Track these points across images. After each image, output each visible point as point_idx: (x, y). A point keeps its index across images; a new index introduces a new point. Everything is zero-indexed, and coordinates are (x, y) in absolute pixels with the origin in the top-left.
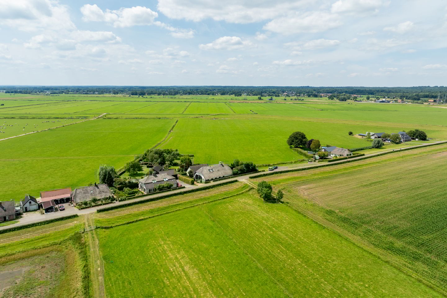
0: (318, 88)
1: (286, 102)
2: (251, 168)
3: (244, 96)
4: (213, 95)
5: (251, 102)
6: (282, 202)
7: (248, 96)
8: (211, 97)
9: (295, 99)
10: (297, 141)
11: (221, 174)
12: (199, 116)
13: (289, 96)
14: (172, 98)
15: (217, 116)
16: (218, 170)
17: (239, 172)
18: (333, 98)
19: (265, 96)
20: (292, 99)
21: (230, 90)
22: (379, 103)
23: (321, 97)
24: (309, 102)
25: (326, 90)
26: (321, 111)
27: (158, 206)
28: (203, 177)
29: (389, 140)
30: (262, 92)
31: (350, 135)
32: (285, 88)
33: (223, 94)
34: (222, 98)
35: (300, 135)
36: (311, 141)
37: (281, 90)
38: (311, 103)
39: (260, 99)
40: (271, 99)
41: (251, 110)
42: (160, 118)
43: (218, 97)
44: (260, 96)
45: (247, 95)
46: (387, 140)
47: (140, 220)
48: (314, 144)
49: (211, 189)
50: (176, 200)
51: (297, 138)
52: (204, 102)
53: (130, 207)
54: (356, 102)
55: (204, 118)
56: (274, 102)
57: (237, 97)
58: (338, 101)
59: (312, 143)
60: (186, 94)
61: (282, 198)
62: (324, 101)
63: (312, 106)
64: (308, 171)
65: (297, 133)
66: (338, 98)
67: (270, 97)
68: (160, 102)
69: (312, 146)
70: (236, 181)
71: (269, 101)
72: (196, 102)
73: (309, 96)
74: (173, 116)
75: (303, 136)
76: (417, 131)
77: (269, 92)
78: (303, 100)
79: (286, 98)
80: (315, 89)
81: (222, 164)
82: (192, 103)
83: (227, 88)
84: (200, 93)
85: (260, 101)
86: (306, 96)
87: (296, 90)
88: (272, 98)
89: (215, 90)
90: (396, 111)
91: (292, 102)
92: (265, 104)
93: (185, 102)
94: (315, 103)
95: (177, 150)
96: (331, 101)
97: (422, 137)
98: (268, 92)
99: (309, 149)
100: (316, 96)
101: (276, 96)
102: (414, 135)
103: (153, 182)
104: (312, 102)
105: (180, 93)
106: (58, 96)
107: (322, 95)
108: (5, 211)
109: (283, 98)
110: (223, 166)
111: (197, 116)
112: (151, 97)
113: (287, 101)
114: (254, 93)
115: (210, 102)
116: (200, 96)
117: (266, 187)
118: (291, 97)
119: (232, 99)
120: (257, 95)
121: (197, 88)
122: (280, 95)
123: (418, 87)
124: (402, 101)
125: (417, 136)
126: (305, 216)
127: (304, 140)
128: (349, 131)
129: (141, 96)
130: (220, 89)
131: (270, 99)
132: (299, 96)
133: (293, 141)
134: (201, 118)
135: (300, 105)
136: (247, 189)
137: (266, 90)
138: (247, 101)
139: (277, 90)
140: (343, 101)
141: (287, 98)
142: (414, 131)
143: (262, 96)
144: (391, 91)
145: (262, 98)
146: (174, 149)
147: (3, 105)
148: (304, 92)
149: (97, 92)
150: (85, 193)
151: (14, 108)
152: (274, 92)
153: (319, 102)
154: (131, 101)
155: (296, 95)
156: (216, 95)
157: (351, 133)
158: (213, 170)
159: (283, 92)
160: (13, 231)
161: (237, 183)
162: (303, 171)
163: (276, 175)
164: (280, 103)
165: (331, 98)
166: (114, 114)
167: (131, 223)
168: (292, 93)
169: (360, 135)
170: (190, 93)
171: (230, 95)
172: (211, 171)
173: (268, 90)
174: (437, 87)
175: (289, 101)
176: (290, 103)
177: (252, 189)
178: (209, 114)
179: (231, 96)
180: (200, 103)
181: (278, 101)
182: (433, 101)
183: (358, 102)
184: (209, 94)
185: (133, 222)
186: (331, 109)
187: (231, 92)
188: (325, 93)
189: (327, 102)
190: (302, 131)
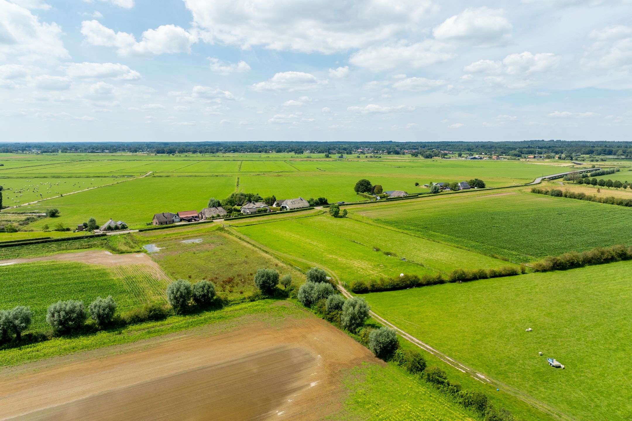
0: (403, 144)
1: (359, 160)
2: (323, 201)
3: (306, 153)
4: (266, 152)
5: (317, 160)
6: (346, 217)
7: (312, 154)
8: (263, 155)
9: (371, 156)
10: (363, 187)
11: (300, 205)
12: (260, 173)
13: (364, 154)
14: (215, 156)
15: (280, 173)
16: (299, 203)
17: (315, 204)
18: (418, 155)
19: (334, 154)
20: (367, 157)
21: (286, 146)
22: (470, 160)
23: (404, 154)
24: (387, 159)
25: (413, 146)
26: (397, 168)
27: (262, 219)
28: (288, 207)
29: (449, 188)
30: (329, 149)
31: (416, 186)
32: (360, 143)
33: (279, 151)
34: (279, 156)
35: (365, 182)
36: (375, 187)
37: (355, 146)
38: (389, 161)
39: (327, 156)
40: (342, 157)
41: (317, 168)
42: (217, 176)
43: (273, 155)
44: (327, 153)
45: (311, 152)
46: (447, 188)
47: (254, 225)
48: (377, 188)
49: (296, 213)
50: (273, 217)
51: (362, 185)
52: (258, 161)
53: (244, 219)
54: (444, 159)
55: (266, 175)
56: (345, 160)
57: (297, 155)
58: (423, 158)
59: (376, 188)
60: (229, 152)
61: (346, 215)
62: (406, 159)
63: (389, 163)
64: (368, 204)
65: (363, 181)
66: (422, 155)
67: (340, 155)
68: (202, 161)
69: (375, 190)
70: (313, 208)
71: (338, 158)
72: (248, 160)
73: (389, 153)
74: (231, 174)
75: (368, 183)
76: (476, 180)
77: (339, 149)
78: (380, 157)
79: (359, 156)
80: (398, 144)
81: (301, 199)
82: (243, 162)
83: (283, 144)
84: (249, 150)
85: (327, 159)
86: (385, 154)
87: (374, 146)
88: (342, 155)
89: (266, 147)
90: (482, 167)
91: (366, 160)
92: (333, 162)
93: (234, 161)
94: (394, 161)
95: (258, 194)
96: (414, 158)
97: (481, 185)
98: (337, 149)
99: (373, 193)
100: (397, 153)
101: (347, 153)
102: (474, 184)
103: (253, 207)
104: (390, 159)
105: (221, 150)
106: (56, 155)
107: (407, 151)
108: (166, 218)
109: (357, 155)
110: (302, 200)
111: (258, 173)
112: (186, 156)
113: (361, 159)
114: (319, 150)
115: (266, 161)
116: (248, 153)
117: (335, 207)
118: (367, 155)
119: (292, 157)
120: (323, 152)
121: (240, 144)
122: (353, 152)
123: (530, 141)
124: (498, 158)
125: (476, 185)
126: (361, 222)
127: (369, 186)
128: (416, 182)
129: (171, 155)
130: (274, 145)
131: (340, 157)
132: (377, 153)
133: (359, 187)
134: (263, 175)
135: (376, 162)
136: (322, 213)
137: (335, 147)
138: (312, 160)
139: (349, 146)
140: (429, 158)
141: (361, 156)
142: (474, 181)
143: (330, 153)
144: (494, 147)
145: (330, 155)
146: (255, 194)
147: (3, 165)
148: (384, 148)
149: (107, 150)
150: (210, 212)
151: (22, 168)
152: (345, 149)
153: (399, 159)
154: (165, 161)
155: (373, 152)
156: (270, 153)
157: (417, 184)
158: (295, 202)
159: (357, 148)
160: (179, 226)
161: (314, 210)
162: (365, 204)
163: (343, 206)
164: (351, 161)
165: (415, 155)
166: (161, 173)
167: (248, 225)
168: (369, 150)
169: (426, 186)
170: (235, 151)
171: (288, 152)
172: (293, 203)
173: (337, 146)
174: (553, 141)
175: (363, 159)
176: (364, 160)
177: (325, 212)
178: (271, 172)
179: (290, 153)
180: (253, 161)
181: (350, 159)
182: (533, 157)
183: (445, 159)
184: (260, 152)
185: (250, 225)
186: (410, 167)
187: (288, 148)
188: (411, 149)
189: (409, 160)
190: (367, 179)
